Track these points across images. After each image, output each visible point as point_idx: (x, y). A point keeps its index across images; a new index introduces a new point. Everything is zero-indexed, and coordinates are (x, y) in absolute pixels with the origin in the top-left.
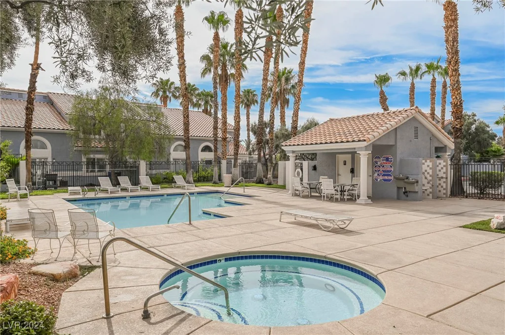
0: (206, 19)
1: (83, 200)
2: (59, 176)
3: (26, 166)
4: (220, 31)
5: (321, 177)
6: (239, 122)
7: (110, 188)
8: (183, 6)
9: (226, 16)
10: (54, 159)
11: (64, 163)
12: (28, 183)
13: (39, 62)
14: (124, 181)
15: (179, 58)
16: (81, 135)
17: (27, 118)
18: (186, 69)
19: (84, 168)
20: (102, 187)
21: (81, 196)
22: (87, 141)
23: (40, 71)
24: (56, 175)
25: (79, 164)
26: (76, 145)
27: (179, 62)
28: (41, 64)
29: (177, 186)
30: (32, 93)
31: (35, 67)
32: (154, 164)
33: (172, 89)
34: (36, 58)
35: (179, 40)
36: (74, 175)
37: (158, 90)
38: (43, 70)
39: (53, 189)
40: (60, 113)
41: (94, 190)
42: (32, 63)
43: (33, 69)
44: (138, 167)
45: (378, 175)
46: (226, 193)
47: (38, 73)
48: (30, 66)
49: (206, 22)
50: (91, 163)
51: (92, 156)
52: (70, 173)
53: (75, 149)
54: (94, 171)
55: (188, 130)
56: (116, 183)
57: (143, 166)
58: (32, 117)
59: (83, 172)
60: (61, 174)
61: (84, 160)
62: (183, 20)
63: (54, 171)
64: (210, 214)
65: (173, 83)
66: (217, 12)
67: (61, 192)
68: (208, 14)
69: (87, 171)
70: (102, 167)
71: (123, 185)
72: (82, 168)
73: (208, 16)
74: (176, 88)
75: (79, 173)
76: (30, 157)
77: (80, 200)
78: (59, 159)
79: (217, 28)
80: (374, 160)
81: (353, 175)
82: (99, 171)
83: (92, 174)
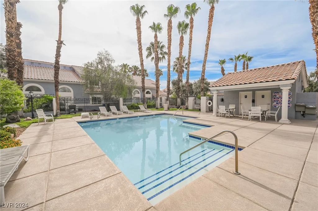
0: (150, 27)
1: (90, 122)
2: (77, 106)
3: (56, 101)
4: (158, 33)
5: (230, 105)
6: (170, 78)
7: (106, 113)
8: (140, 18)
9: (161, 26)
10: (75, 97)
11: (80, 99)
12: (58, 111)
13: (62, 40)
14: (113, 108)
15: (139, 45)
16: (89, 86)
17: (55, 73)
18: (142, 51)
19: (91, 102)
20: (102, 112)
21: (88, 119)
22: (92, 88)
23: (63, 45)
24: (75, 106)
25: (88, 100)
26: (86, 90)
27: (138, 47)
28: (63, 41)
29: (141, 110)
30: (58, 58)
31: (59, 42)
32: (127, 100)
33: (128, 68)
34: (60, 37)
35: (138, 36)
36: (86, 105)
37: (122, 69)
38: (64, 44)
39: (74, 113)
40: (78, 75)
41: (97, 114)
42: (58, 40)
43: (58, 44)
44: (119, 101)
45: (277, 103)
46: (174, 115)
47: (61, 46)
48: (56, 42)
49: (151, 28)
50: (95, 100)
51: (95, 96)
52: (83, 105)
53: (86, 92)
54: (96, 104)
55: (144, 82)
56: (109, 110)
57: (121, 100)
58: (58, 72)
59: (91, 104)
60: (78, 105)
61: (91, 97)
62: (140, 25)
63: (75, 104)
64: (200, 139)
65: (128, 66)
66: (156, 23)
67: (78, 116)
68: (152, 24)
69: (92, 104)
70: (100, 102)
71: (113, 111)
72: (89, 102)
73: (151, 25)
74: (130, 68)
75: (88, 105)
76: (58, 95)
77: (88, 122)
78: (77, 97)
79: (156, 32)
80: (273, 94)
81: (254, 104)
82: (98, 103)
83: (95, 105)
